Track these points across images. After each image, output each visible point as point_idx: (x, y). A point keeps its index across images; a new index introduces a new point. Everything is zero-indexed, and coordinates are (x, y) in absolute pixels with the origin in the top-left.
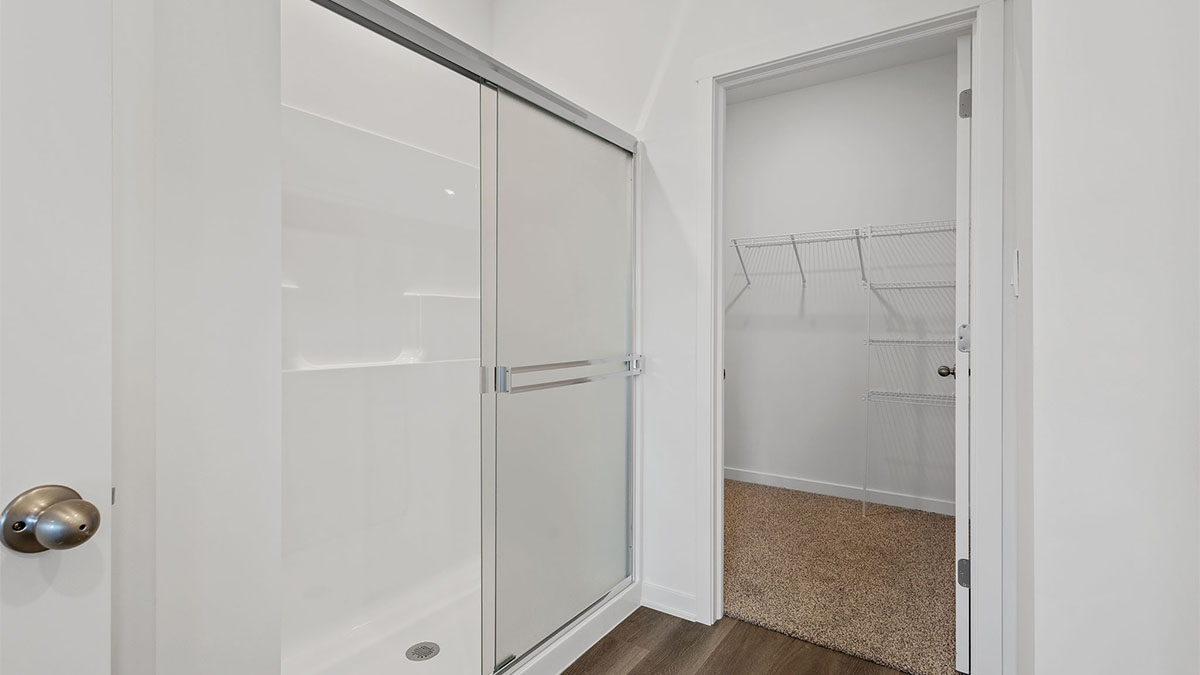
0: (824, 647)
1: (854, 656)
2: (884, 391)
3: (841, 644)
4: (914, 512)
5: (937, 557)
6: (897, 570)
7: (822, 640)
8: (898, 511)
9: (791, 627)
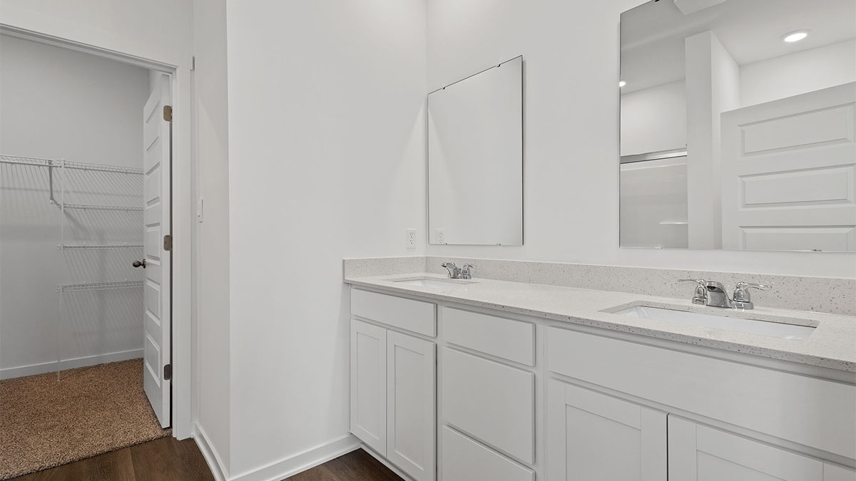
0: (72, 462)
1: (96, 456)
2: (71, 284)
3: (83, 454)
4: (98, 366)
5: (126, 384)
6: (102, 401)
7: (68, 459)
8: (85, 369)
9: (37, 466)
